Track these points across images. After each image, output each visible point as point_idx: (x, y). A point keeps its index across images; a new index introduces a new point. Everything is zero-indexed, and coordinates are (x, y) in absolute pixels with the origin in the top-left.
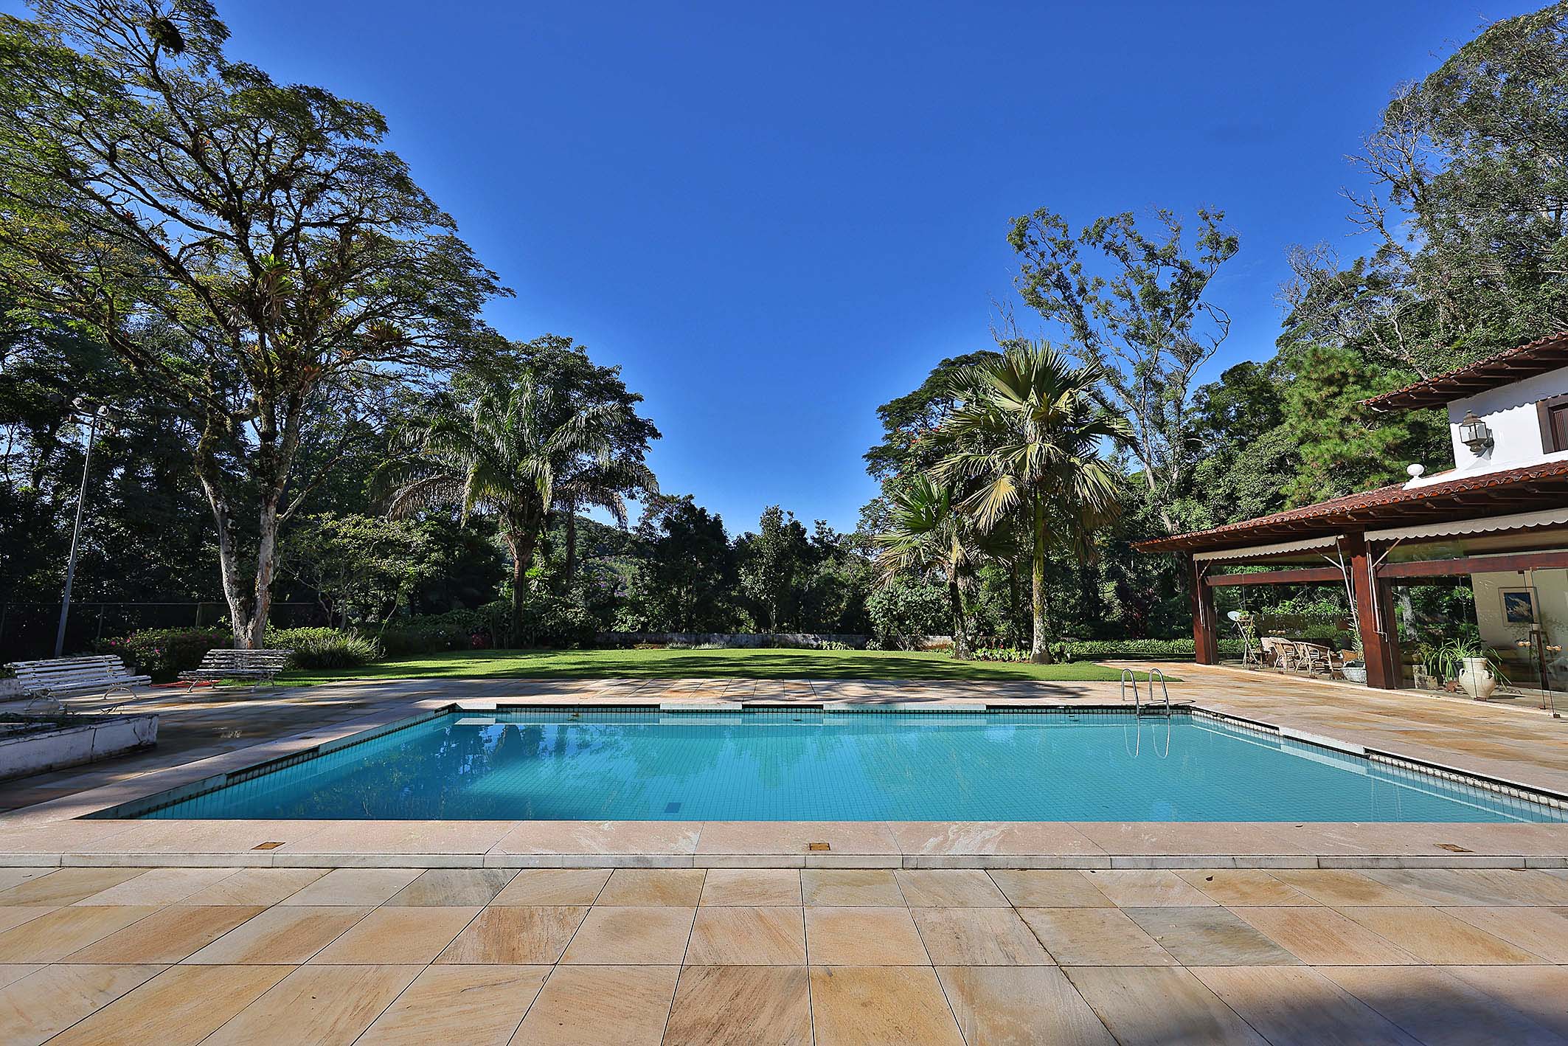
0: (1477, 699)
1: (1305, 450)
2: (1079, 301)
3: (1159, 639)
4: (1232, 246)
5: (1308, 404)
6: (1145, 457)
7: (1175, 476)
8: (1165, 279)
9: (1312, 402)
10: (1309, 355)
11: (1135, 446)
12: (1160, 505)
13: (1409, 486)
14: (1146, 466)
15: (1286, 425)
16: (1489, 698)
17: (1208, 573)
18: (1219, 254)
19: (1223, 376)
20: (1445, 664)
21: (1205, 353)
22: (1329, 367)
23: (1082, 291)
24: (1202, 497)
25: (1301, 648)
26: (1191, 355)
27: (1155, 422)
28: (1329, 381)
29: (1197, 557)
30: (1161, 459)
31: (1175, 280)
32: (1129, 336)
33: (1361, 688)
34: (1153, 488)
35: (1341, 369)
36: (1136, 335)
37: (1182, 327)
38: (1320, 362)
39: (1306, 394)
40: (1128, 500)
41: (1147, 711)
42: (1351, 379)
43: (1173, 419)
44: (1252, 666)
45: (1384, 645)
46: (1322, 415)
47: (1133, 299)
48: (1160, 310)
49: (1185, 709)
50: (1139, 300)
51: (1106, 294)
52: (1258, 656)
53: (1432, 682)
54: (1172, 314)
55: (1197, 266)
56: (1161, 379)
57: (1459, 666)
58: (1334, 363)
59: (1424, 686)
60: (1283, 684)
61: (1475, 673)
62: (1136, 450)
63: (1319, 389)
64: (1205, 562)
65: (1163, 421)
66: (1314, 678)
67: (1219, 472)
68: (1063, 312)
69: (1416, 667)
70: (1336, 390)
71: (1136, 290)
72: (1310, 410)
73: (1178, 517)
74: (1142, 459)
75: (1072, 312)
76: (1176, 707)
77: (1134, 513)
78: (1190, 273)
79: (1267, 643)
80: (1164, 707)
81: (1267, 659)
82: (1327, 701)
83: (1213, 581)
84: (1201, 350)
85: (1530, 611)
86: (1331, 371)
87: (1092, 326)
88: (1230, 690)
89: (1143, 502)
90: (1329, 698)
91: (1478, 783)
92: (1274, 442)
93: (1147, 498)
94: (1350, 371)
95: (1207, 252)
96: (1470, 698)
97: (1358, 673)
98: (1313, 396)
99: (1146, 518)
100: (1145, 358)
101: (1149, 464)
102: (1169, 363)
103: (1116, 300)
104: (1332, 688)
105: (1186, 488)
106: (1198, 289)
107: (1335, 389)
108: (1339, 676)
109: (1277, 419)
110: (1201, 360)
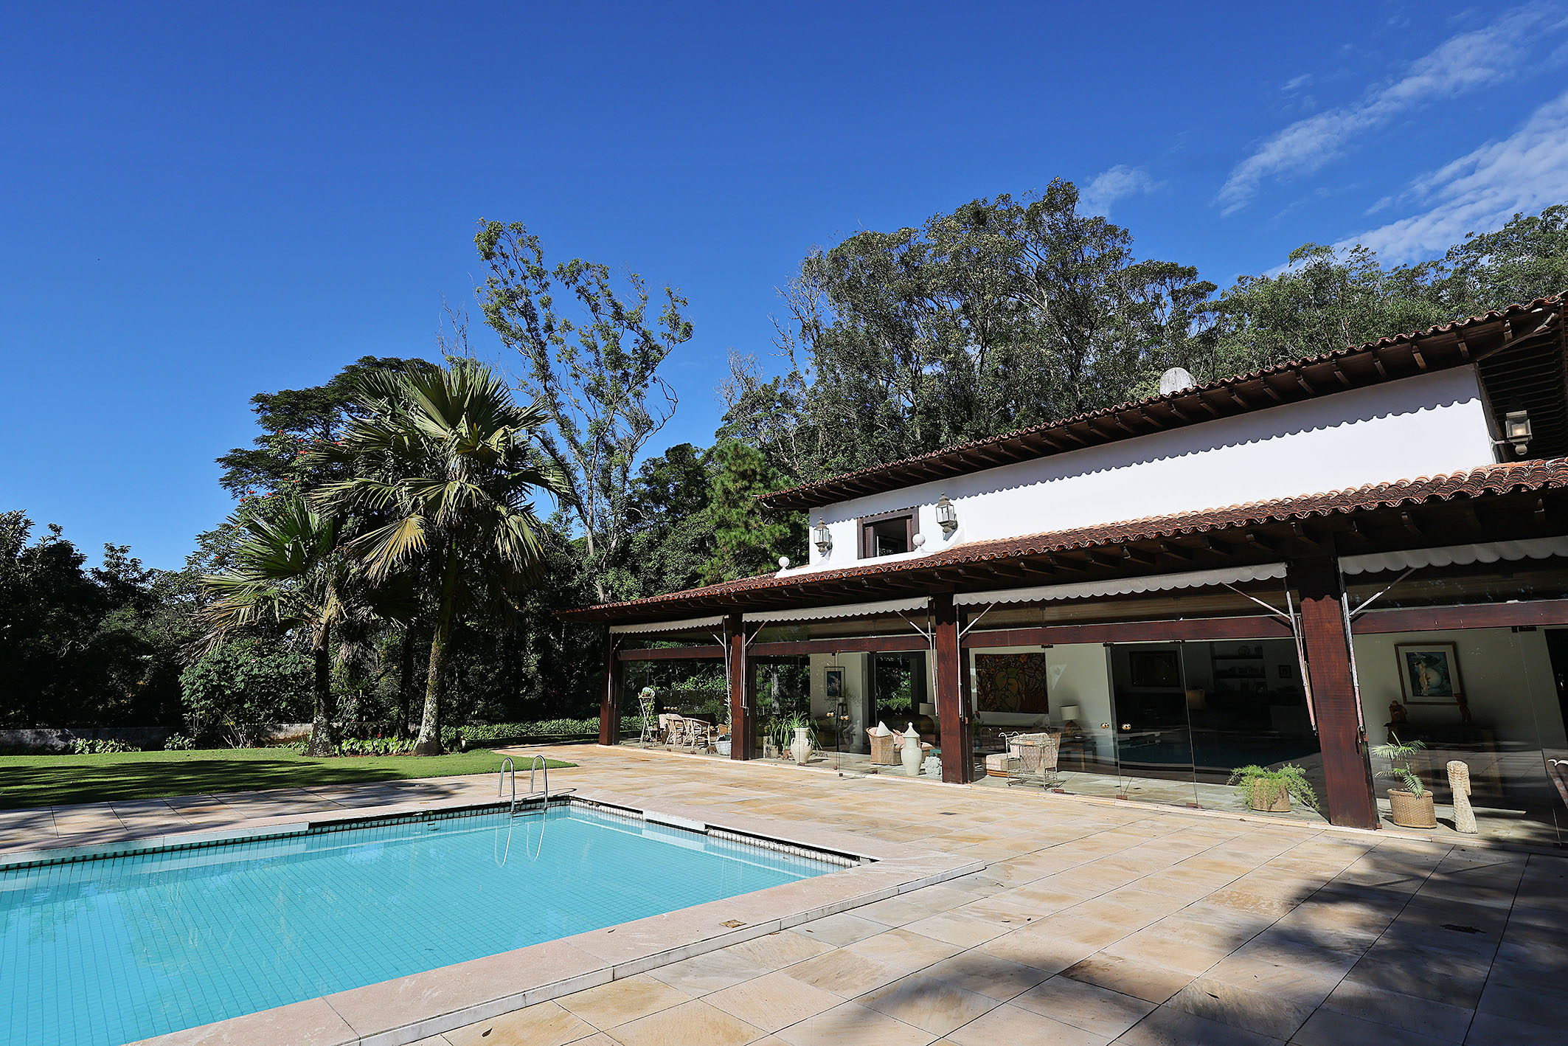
0: (800, 764)
1: (719, 534)
2: (544, 337)
3: (574, 718)
4: (688, 331)
5: (727, 492)
6: (589, 520)
7: (614, 544)
8: (628, 344)
9: (730, 492)
10: (732, 449)
11: (579, 507)
12: (596, 573)
13: (780, 575)
14: (588, 529)
15: (708, 510)
16: (808, 763)
17: (622, 647)
18: (677, 335)
19: (667, 452)
20: (784, 733)
21: (655, 426)
22: (744, 463)
23: (549, 328)
24: (635, 570)
25: (688, 725)
26: (642, 425)
27: (602, 485)
28: (743, 475)
29: (614, 630)
30: (603, 525)
31: (637, 347)
32: (589, 390)
33: (726, 760)
34: (592, 554)
35: (752, 467)
36: (595, 391)
37: (638, 395)
38: (738, 456)
39: (726, 483)
40: (565, 564)
41: (524, 806)
42: (758, 477)
43: (618, 484)
44: (647, 744)
45: (746, 718)
46: (735, 504)
47: (597, 352)
48: (619, 373)
49: (563, 800)
50: (603, 355)
51: (572, 340)
52: (654, 733)
53: (775, 751)
54: (630, 379)
55: (657, 340)
56: (613, 442)
57: (792, 734)
58: (748, 460)
59: (769, 756)
60: (669, 762)
61: (801, 742)
62: (581, 511)
63: (735, 481)
64: (620, 635)
65: (609, 486)
66: (693, 753)
67: (652, 546)
68: (525, 344)
69: (765, 738)
70: (748, 484)
71: (602, 345)
72: (727, 499)
73: (611, 588)
74: (585, 521)
75: (534, 347)
76: (555, 799)
77: (571, 580)
78: (650, 344)
79: (663, 719)
80: (542, 800)
81: (661, 736)
82: (696, 776)
83: (625, 655)
84: (652, 422)
85: (840, 686)
86: (746, 467)
87: (554, 368)
88: (618, 773)
89: (580, 568)
90: (698, 774)
91: (777, 846)
92: (698, 523)
93: (584, 563)
94: (758, 470)
95: (667, 330)
96: (794, 764)
97: (725, 747)
98: (731, 486)
99: (581, 586)
100: (601, 417)
101: (591, 529)
102: (623, 429)
103: (582, 349)
104: (704, 762)
105: (623, 558)
106: (656, 361)
107: (746, 483)
108: (712, 750)
109: (704, 503)
110: (650, 432)
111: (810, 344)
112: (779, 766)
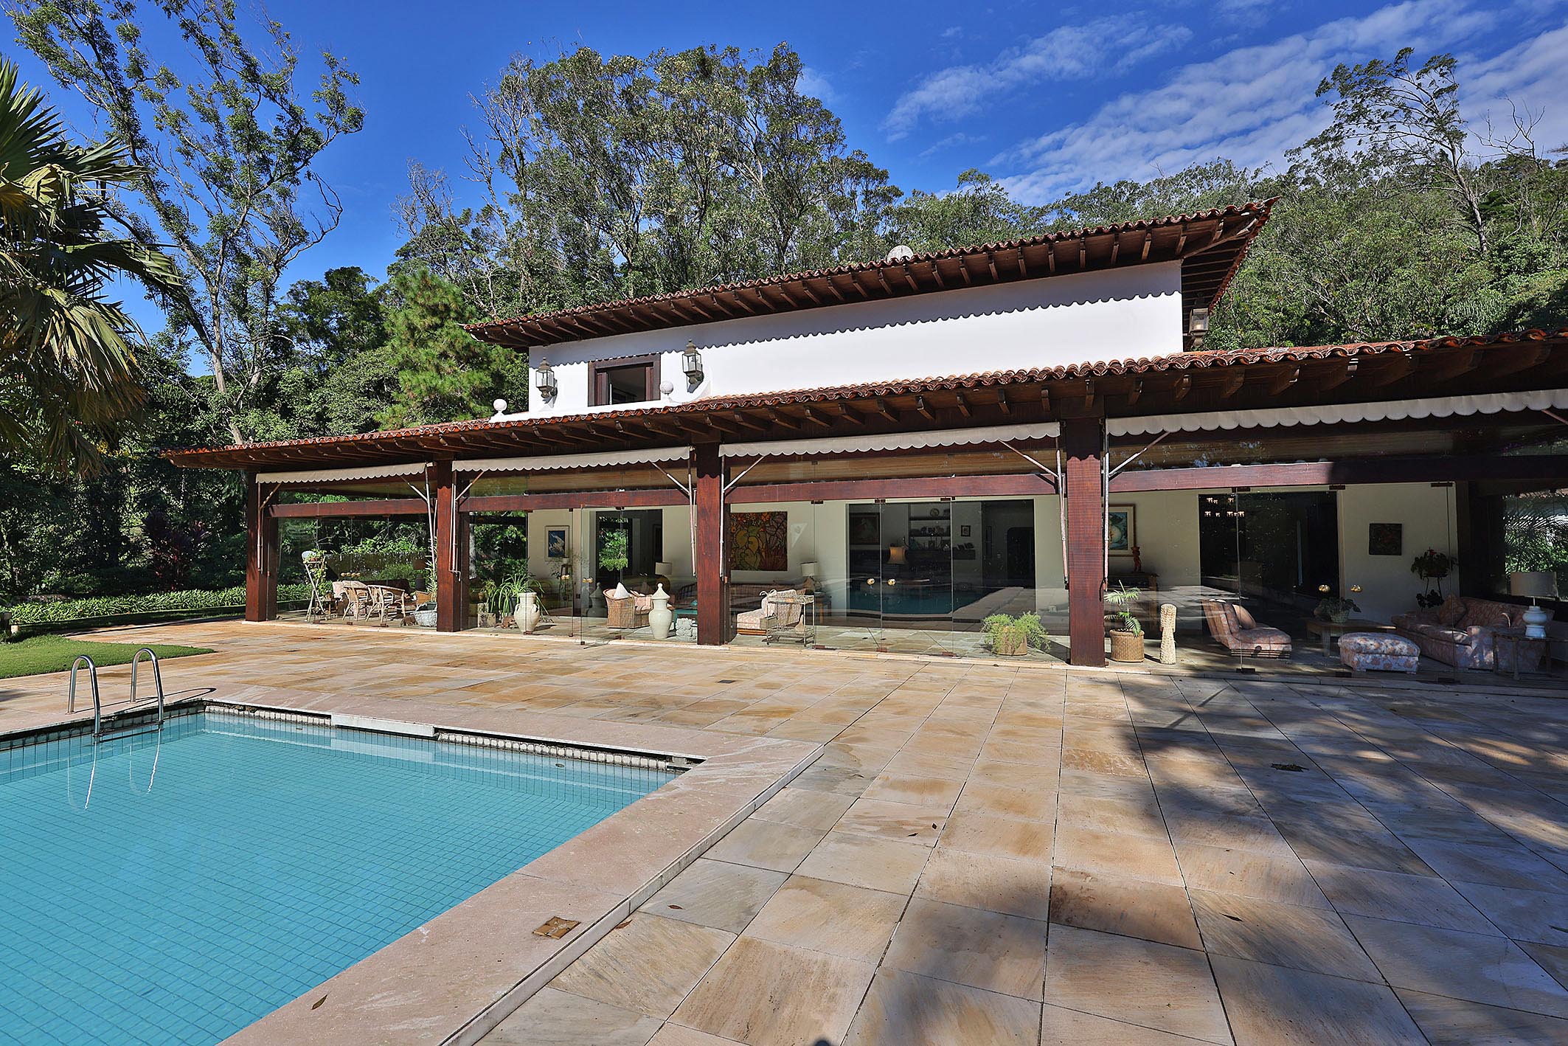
0: (526, 633)
1: (404, 376)
2: (129, 83)
4: (357, 121)
5: (411, 328)
6: (215, 345)
7: (255, 380)
8: (268, 119)
9: (415, 328)
10: (418, 276)
11: (199, 327)
12: (229, 414)
13: (495, 419)
14: (214, 357)
15: (388, 347)
16: (535, 630)
17: (276, 500)
20: (503, 599)
22: (435, 296)
23: (137, 72)
26: (293, 234)
27: (233, 304)
28: (433, 311)
29: (263, 478)
30: (238, 354)
31: (282, 125)
32: (208, 175)
33: (430, 633)
34: (221, 389)
35: (445, 301)
36: (218, 177)
37: (285, 194)
38: (427, 287)
39: (410, 317)
40: (181, 400)
41: (119, 724)
42: (453, 315)
43: (259, 305)
45: (456, 584)
46: (423, 343)
47: (220, 126)
48: (255, 156)
49: (194, 706)
50: (229, 129)
51: (177, 101)
52: (325, 605)
53: (491, 619)
54: (272, 169)
55: (312, 122)
56: (248, 250)
57: (514, 601)
58: (440, 292)
59: (485, 625)
60: (351, 638)
61: (527, 607)
62: (202, 335)
63: (424, 317)
64: (272, 485)
65: (245, 306)
66: (384, 626)
67: (310, 385)
68: (95, 87)
69: (480, 605)
70: (439, 322)
71: (226, 114)
72: (413, 336)
73: (253, 433)
74: (209, 347)
75: (111, 94)
76: (178, 707)
77: (191, 421)
78: (302, 127)
79: (338, 588)
80: (155, 710)
82: (397, 656)
83: (282, 511)
84: (306, 233)
85: (564, 547)
86: (437, 301)
87: (147, 129)
89: (204, 406)
90: (398, 652)
91: (546, 749)
92: (374, 363)
93: (210, 401)
94: (453, 306)
96: (520, 633)
97: (428, 617)
98: (417, 322)
99: (208, 428)
100: (228, 212)
101: (219, 358)
102: (263, 235)
103: (194, 117)
104: (402, 637)
105: (268, 397)
106: (310, 151)
107: (436, 320)
108: (410, 622)
109: (382, 339)
110: (303, 245)
111: (513, 171)
112: (501, 636)
